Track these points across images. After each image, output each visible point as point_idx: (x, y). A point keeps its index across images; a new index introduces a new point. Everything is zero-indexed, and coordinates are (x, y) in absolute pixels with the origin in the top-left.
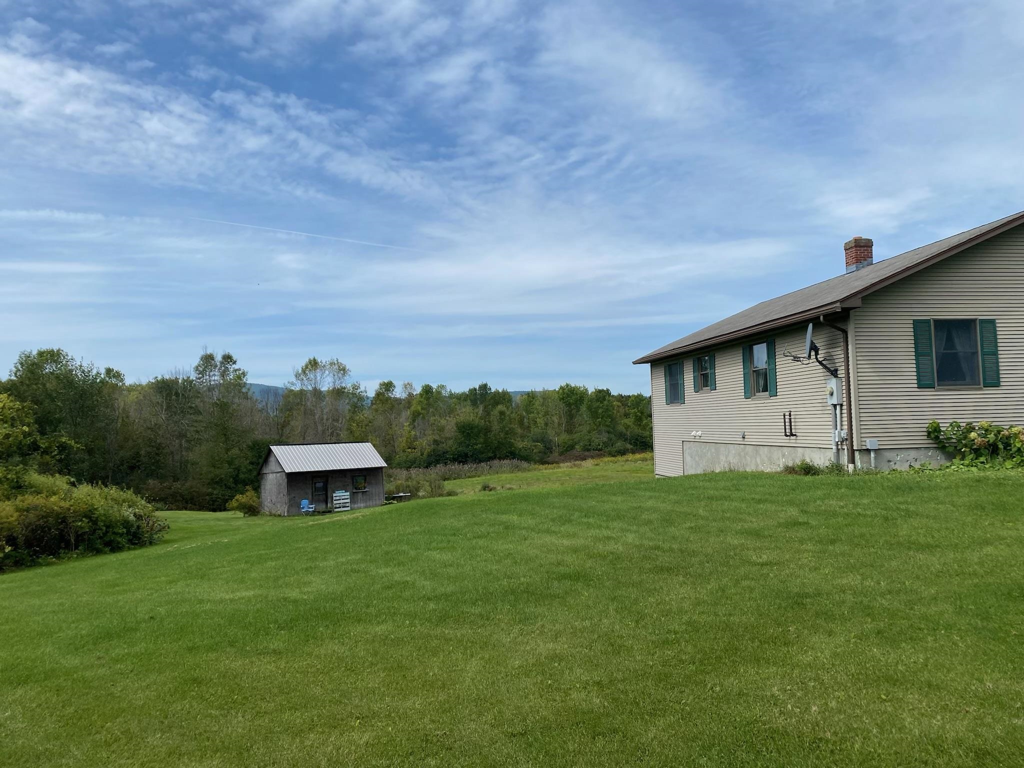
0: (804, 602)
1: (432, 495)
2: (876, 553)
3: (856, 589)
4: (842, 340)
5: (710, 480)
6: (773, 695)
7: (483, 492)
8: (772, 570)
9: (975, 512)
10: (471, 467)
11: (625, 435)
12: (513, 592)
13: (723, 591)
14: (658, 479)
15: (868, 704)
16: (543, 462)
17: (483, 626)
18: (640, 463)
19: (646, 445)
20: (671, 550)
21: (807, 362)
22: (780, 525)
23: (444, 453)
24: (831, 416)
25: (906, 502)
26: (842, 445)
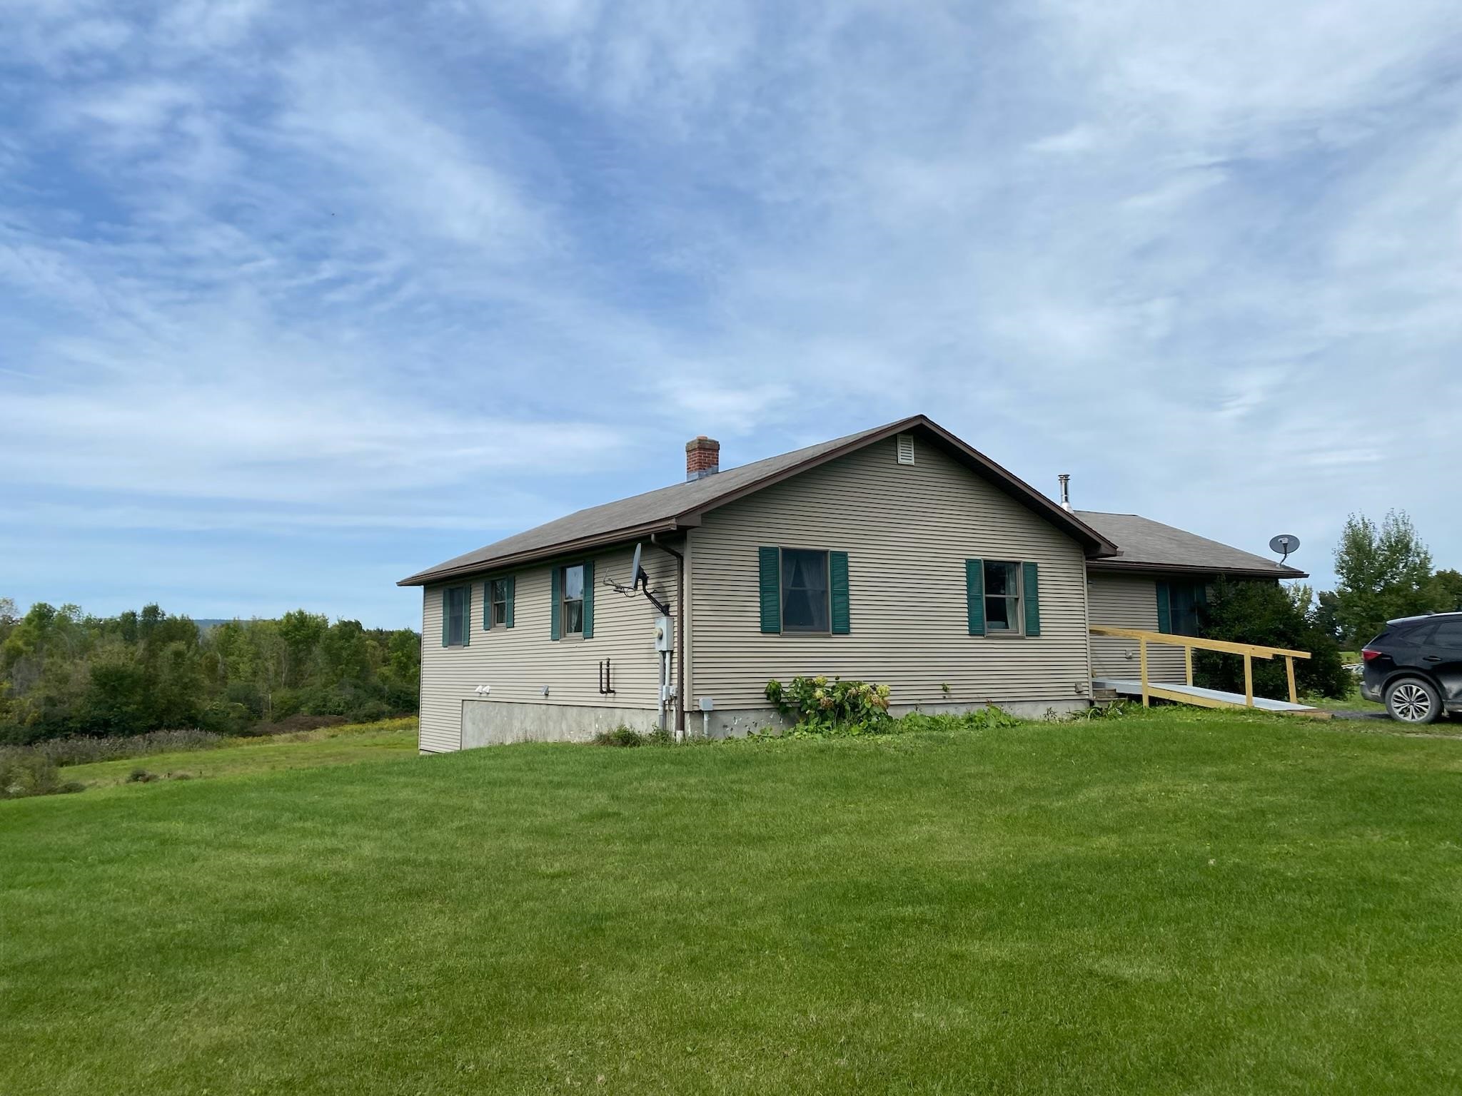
0: (603, 927)
1: (35, 791)
2: (700, 850)
3: (670, 902)
4: (676, 567)
5: (496, 756)
6: (547, 1067)
7: (132, 784)
8: (565, 884)
9: (816, 791)
10: (114, 744)
11: (381, 690)
12: (160, 948)
13: (495, 919)
14: (422, 757)
15: (670, 1063)
16: (244, 733)
17: (96, 1010)
18: (400, 733)
19: (412, 705)
20: (428, 863)
21: (633, 594)
22: (582, 818)
23: (65, 719)
24: (658, 666)
25: (740, 781)
26: (670, 704)
